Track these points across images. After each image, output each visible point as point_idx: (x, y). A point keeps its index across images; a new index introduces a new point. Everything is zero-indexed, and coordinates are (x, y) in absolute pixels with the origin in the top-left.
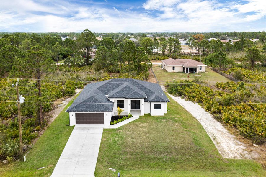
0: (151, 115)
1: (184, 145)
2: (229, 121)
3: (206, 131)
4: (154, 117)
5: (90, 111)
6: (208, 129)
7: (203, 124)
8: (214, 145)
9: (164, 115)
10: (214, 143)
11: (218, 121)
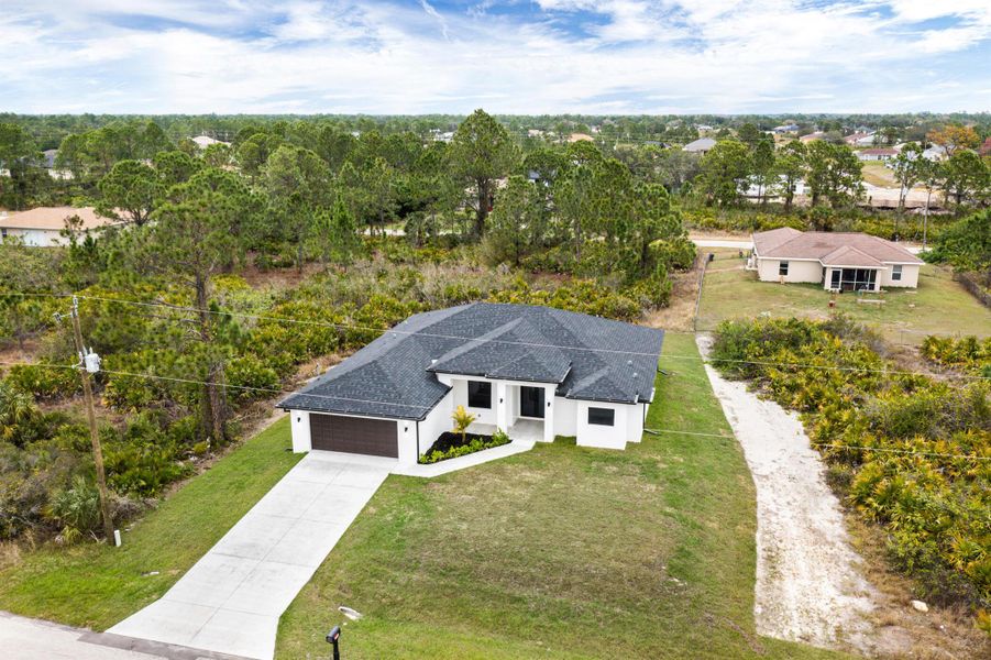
0: (578, 444)
1: (624, 565)
2: (869, 495)
3: (762, 523)
4: (585, 451)
5: (349, 412)
6: (773, 519)
7: (764, 497)
8: (754, 580)
9: (623, 447)
10: (760, 572)
11: (835, 493)
